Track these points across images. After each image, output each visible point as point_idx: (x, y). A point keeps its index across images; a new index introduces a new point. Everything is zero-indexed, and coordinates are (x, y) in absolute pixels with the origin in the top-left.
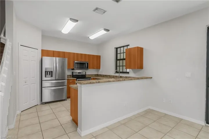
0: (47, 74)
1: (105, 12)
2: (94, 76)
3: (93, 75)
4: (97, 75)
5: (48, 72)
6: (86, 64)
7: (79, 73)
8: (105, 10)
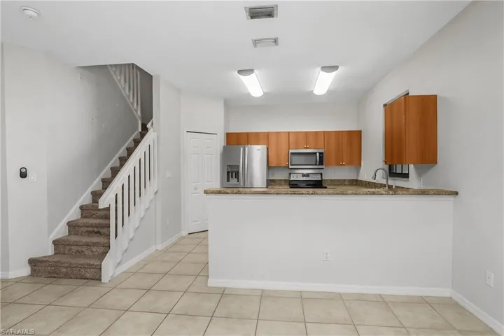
0: (232, 177)
1: (276, 41)
2: (346, 183)
3: (345, 180)
4: (357, 180)
5: (234, 174)
6: (318, 154)
7: (304, 175)
8: (274, 37)
